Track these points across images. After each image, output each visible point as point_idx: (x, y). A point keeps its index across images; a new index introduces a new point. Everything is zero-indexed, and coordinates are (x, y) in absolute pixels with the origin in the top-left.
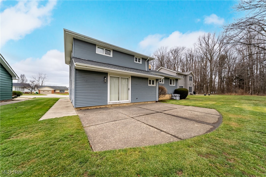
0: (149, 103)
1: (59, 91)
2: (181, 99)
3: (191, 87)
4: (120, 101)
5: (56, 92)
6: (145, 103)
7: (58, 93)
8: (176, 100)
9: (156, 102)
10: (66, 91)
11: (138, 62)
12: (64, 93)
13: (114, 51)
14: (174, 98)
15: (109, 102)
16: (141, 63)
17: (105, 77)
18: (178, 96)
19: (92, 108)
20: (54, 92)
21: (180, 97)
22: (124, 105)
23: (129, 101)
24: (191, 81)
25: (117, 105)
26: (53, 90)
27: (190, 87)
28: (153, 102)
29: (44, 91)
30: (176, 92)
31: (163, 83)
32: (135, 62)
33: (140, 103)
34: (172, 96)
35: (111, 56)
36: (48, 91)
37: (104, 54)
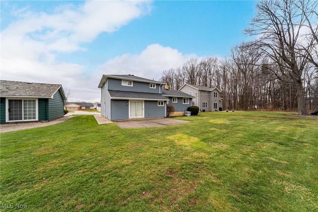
0: (158, 118)
1: (84, 108)
2: (191, 115)
3: (216, 103)
4: (137, 117)
5: (82, 108)
6: (156, 118)
7: (84, 110)
8: (187, 116)
9: (165, 117)
10: (91, 108)
11: (153, 88)
12: (90, 110)
13: (134, 82)
14: (186, 115)
15: (130, 117)
16: (155, 88)
17: (127, 103)
18: (189, 113)
19: (120, 120)
20: (80, 109)
21: (191, 113)
22: (140, 119)
23: (143, 116)
24: (216, 97)
25: (135, 119)
26: (79, 106)
27: (214, 103)
28: (162, 118)
29: (70, 108)
30: (189, 109)
31: (177, 102)
32: (150, 88)
33: (151, 118)
34: (185, 113)
35: (132, 86)
36: (74, 108)
37: (127, 85)
